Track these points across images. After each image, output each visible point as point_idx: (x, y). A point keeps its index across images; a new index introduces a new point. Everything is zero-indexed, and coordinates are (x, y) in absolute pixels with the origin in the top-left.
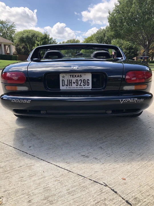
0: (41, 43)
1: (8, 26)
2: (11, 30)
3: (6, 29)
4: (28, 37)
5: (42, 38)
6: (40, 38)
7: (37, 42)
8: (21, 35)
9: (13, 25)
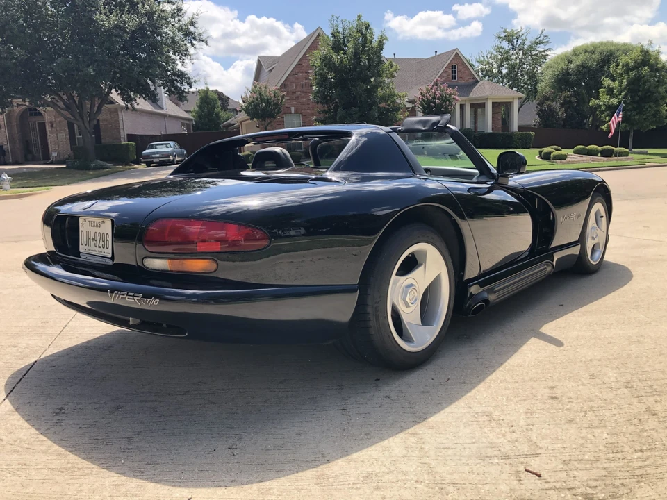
0: (621, 82)
1: (527, 44)
2: (535, 53)
3: (521, 52)
4: (586, 67)
5: (627, 65)
6: (620, 67)
7: (607, 82)
8: (562, 65)
9: (541, 39)
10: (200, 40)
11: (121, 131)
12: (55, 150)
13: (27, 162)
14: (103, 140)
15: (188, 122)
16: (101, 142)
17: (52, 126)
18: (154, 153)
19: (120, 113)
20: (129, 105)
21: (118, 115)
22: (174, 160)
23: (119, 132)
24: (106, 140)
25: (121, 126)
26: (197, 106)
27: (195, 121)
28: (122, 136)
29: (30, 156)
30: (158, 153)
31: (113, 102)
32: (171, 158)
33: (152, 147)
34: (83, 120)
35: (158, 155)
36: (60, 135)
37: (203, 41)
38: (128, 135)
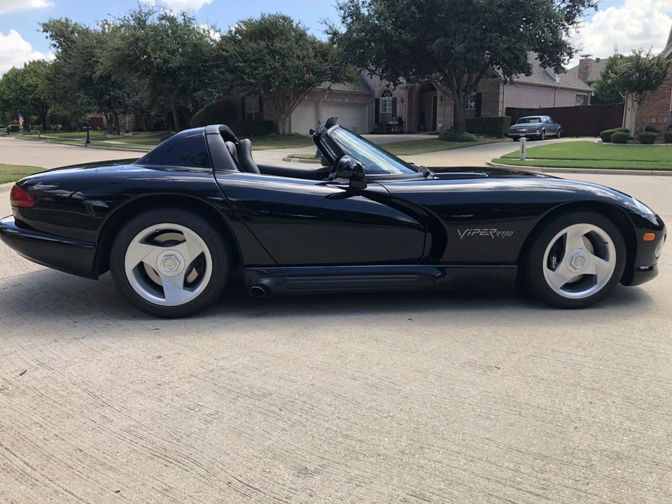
10: (589, 6)
11: (500, 104)
12: (441, 122)
13: (419, 131)
14: (482, 113)
15: (585, 94)
16: (480, 115)
17: (442, 100)
18: (522, 128)
19: (501, 87)
20: (508, 79)
21: (499, 88)
22: (541, 135)
23: (498, 106)
24: (485, 113)
25: (501, 99)
26: (602, 76)
27: (595, 93)
28: (500, 109)
29: (422, 127)
30: (525, 127)
31: (495, 76)
32: (538, 133)
33: (524, 121)
34: (459, 94)
35: (525, 130)
36: (447, 108)
37: (592, 6)
38: (507, 108)
